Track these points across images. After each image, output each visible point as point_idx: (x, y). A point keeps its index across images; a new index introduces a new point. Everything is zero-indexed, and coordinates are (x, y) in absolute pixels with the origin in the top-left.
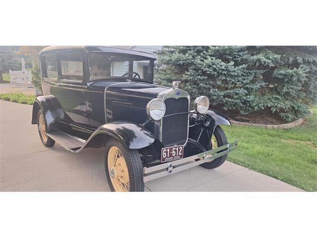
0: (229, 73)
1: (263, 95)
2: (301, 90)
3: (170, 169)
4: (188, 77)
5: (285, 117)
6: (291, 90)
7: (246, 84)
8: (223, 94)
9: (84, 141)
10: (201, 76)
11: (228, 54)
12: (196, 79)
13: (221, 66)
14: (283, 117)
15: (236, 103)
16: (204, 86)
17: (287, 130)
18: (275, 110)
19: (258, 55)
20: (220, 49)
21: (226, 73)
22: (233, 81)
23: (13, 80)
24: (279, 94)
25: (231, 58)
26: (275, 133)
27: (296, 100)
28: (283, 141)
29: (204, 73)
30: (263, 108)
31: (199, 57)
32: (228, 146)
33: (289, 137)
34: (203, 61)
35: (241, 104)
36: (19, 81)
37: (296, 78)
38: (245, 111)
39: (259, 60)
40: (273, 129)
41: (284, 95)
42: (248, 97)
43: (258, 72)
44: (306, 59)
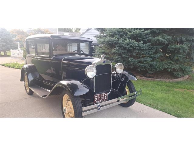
0: (140, 48)
1: (162, 61)
2: (186, 58)
3: (99, 108)
4: (115, 51)
5: (176, 75)
6: (179, 58)
7: (151, 55)
8: (137, 61)
9: (49, 91)
10: (123, 50)
11: (139, 37)
12: (120, 52)
13: (135, 44)
14: (175, 74)
15: (146, 66)
16: (125, 56)
17: (178, 83)
18: (170, 70)
19: (158, 37)
20: (134, 34)
21: (138, 48)
22: (143, 53)
23: (13, 55)
24: (172, 60)
25: (141, 39)
26: (170, 84)
27: (183, 64)
28: (176, 90)
29: (125, 49)
30: (162, 69)
31: (121, 39)
32: (136, 93)
33: (179, 87)
34: (124, 41)
35: (149, 67)
36: (16, 55)
37: (182, 50)
38: (151, 71)
39: (158, 40)
40: (169, 82)
41: (175, 61)
42: (153, 62)
43: (158, 47)
44: (188, 38)
